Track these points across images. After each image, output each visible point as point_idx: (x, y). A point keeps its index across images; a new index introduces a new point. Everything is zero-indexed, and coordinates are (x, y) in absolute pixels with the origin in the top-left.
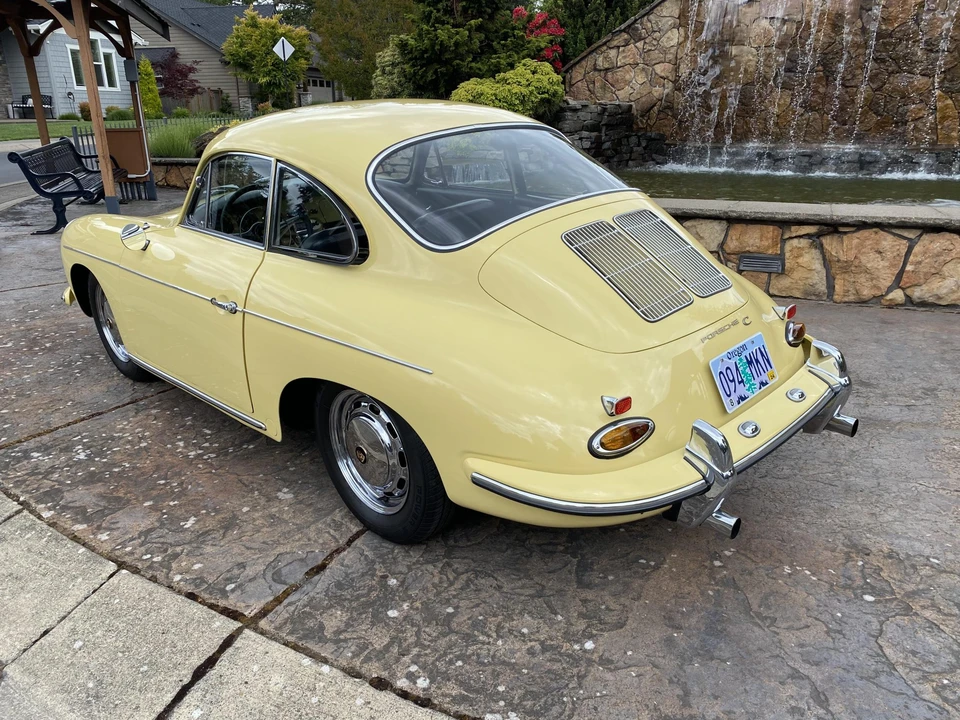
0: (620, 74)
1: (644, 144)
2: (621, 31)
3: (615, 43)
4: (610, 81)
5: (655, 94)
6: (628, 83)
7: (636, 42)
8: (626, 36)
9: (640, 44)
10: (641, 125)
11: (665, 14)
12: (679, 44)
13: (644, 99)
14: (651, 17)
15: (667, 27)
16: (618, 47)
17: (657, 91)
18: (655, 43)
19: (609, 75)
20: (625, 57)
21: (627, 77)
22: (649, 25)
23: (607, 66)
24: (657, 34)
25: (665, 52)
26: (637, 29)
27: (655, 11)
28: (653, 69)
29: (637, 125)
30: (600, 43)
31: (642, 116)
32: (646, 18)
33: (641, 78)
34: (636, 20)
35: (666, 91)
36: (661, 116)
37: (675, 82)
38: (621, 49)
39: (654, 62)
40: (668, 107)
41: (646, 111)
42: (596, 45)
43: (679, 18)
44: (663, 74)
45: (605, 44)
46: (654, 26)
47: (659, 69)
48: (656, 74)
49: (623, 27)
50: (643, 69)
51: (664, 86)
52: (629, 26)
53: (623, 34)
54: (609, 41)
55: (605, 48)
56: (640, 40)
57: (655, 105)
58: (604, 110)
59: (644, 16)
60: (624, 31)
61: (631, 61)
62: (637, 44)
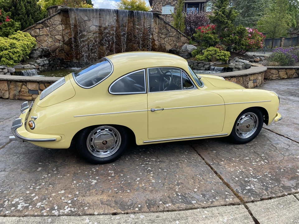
0: (42, 38)
1: (59, 61)
2: (39, 23)
3: (38, 27)
4: (38, 40)
5: (57, 45)
6: (46, 41)
7: (46, 28)
8: (42, 25)
9: (48, 28)
10: (53, 55)
11: (56, 20)
12: (63, 30)
13: (53, 47)
14: (51, 20)
15: (58, 24)
16: (39, 29)
17: (57, 44)
18: (54, 29)
19: (37, 38)
20: (43, 32)
21: (45, 39)
22: (51, 23)
23: (36, 35)
24: (54, 26)
25: (58, 31)
26: (46, 23)
27: (52, 18)
28: (55, 37)
29: (52, 55)
30: (32, 26)
31: (53, 52)
32: (49, 20)
33: (50, 40)
34: (45, 20)
35: (61, 44)
36: (60, 52)
37: (63, 42)
38: (41, 29)
39: (54, 35)
40: (62, 50)
41: (54, 51)
42: (30, 27)
43: (61, 21)
44: (59, 39)
45: (34, 27)
46: (53, 23)
47: (57, 37)
48: (56, 39)
49: (40, 22)
50: (51, 37)
51: (59, 43)
52: (43, 22)
53: (40, 24)
54: (35, 26)
55: (34, 28)
56: (48, 27)
57: (57, 49)
58: (43, 50)
59: (48, 19)
60: (41, 23)
61: (46, 34)
62: (47, 28)
